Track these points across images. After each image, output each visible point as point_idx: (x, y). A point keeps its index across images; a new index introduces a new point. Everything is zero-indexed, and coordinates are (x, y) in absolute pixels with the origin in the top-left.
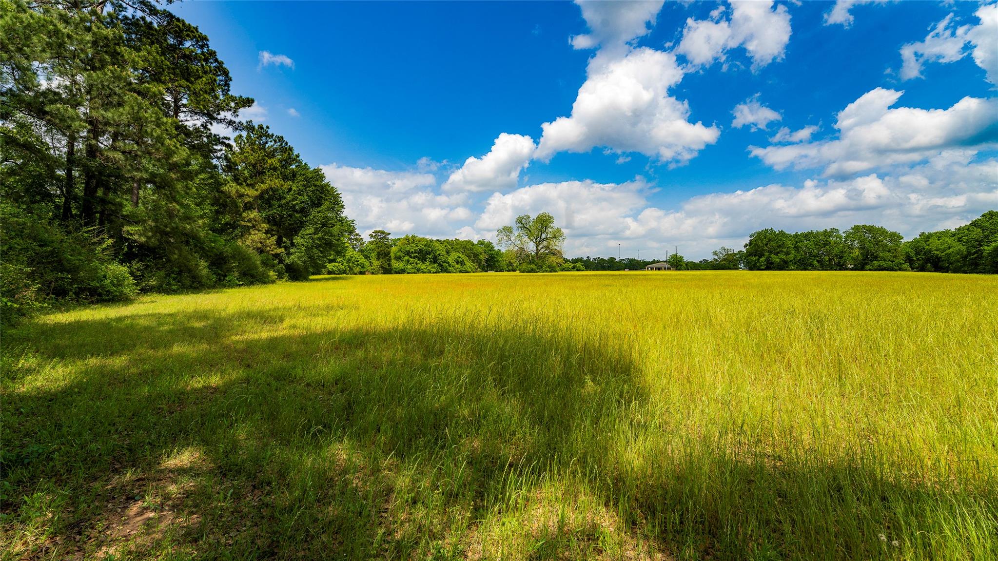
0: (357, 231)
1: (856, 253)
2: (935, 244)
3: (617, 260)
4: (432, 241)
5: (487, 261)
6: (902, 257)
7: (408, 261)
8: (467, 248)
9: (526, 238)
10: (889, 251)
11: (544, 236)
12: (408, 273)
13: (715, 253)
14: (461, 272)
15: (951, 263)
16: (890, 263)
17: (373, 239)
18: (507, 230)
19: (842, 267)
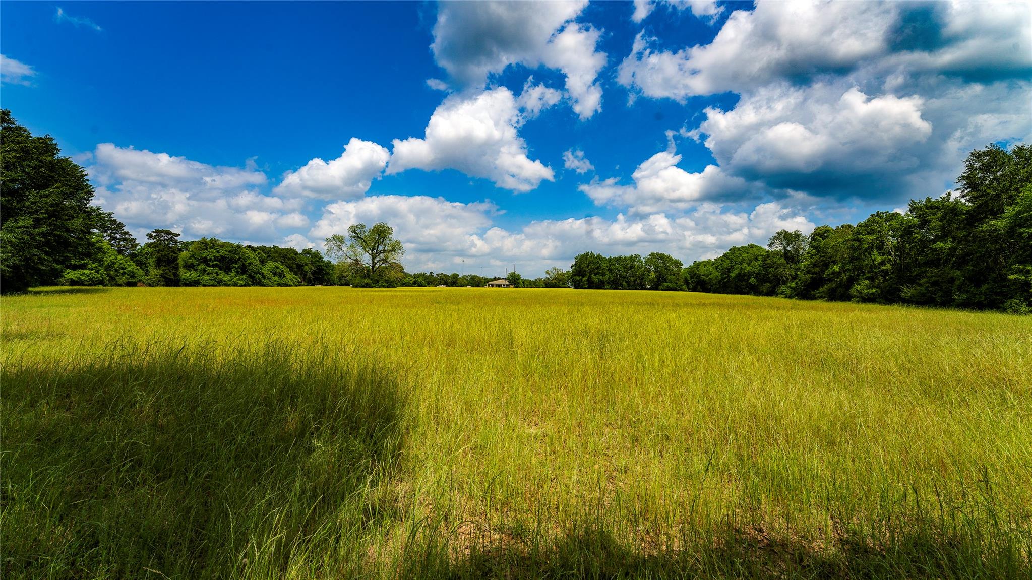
0: (126, 229)
1: (653, 275)
2: (703, 270)
3: (460, 276)
4: (239, 247)
5: (314, 273)
6: (682, 280)
7: (205, 270)
8: (288, 257)
9: (360, 250)
10: (674, 275)
11: (381, 248)
12: (204, 285)
13: (547, 272)
14: (279, 285)
15: (712, 286)
16: (674, 284)
17: (152, 241)
18: (338, 240)
19: (643, 287)
